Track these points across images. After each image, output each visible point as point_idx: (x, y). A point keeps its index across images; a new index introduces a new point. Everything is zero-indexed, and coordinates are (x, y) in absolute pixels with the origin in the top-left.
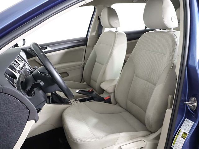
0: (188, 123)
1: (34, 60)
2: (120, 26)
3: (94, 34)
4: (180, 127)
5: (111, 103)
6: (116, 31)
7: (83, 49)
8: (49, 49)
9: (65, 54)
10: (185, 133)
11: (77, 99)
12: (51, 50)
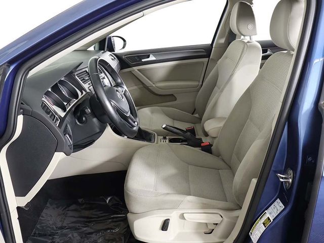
0: (278, 207)
1: (131, 71)
2: (256, 35)
3: (223, 41)
4: (266, 209)
5: (211, 153)
6: (248, 42)
7: (203, 63)
8: (152, 58)
9: (175, 68)
10: (269, 218)
11: (167, 137)
12: (155, 60)
